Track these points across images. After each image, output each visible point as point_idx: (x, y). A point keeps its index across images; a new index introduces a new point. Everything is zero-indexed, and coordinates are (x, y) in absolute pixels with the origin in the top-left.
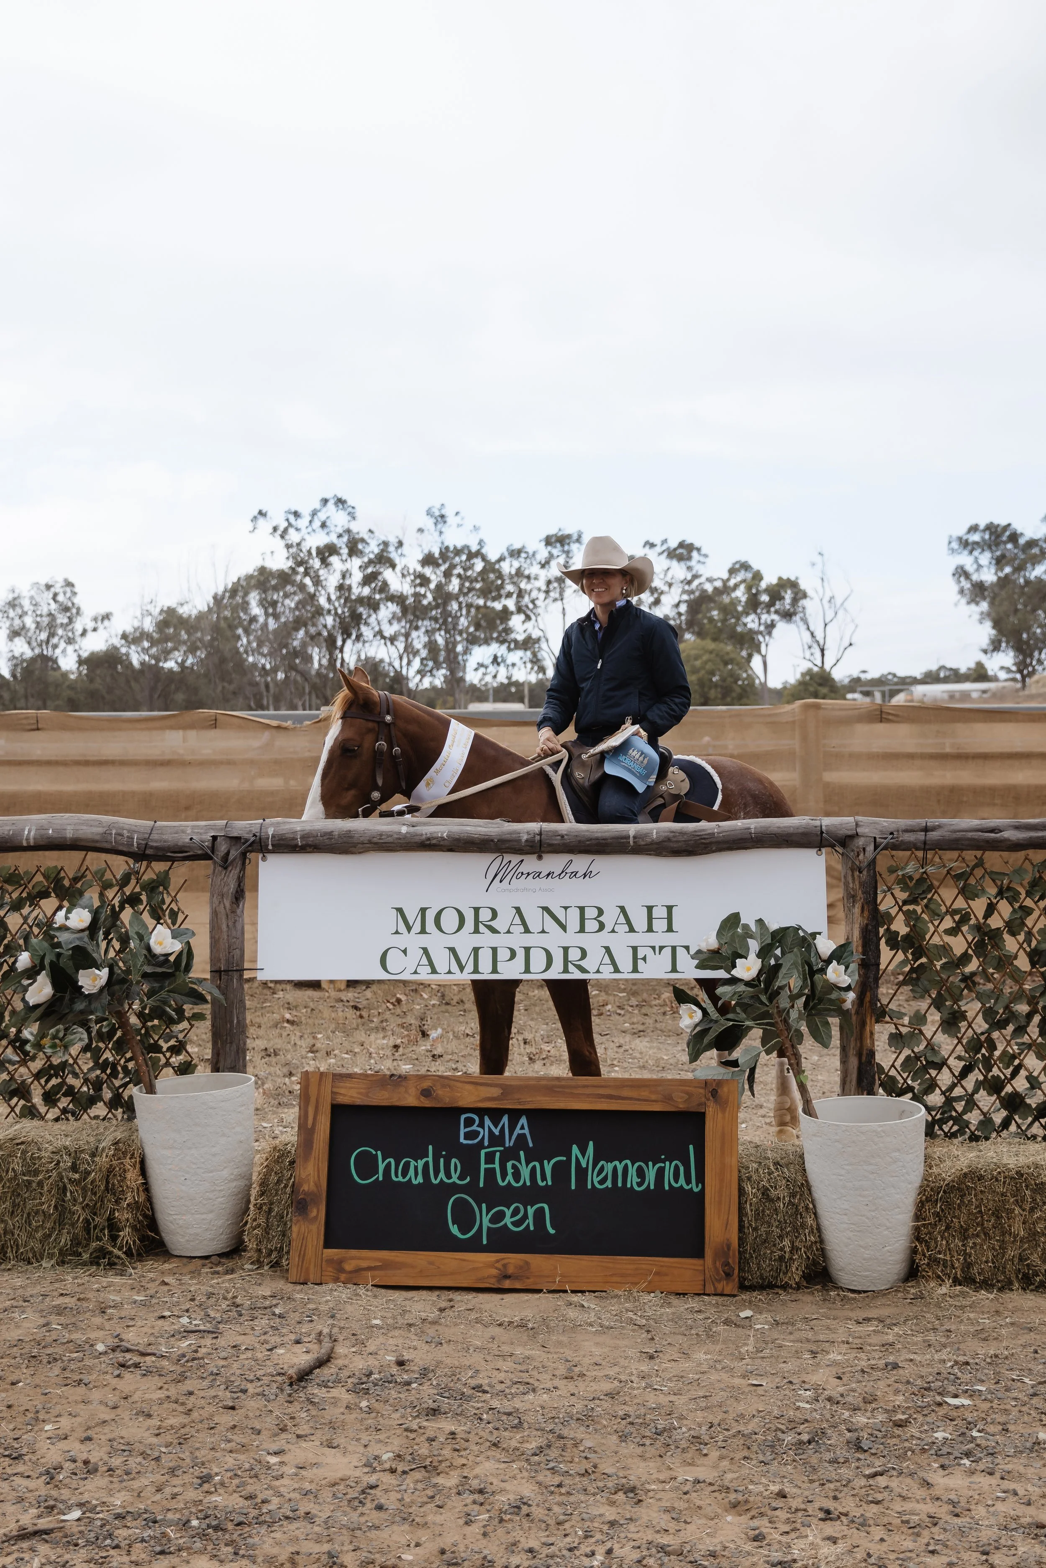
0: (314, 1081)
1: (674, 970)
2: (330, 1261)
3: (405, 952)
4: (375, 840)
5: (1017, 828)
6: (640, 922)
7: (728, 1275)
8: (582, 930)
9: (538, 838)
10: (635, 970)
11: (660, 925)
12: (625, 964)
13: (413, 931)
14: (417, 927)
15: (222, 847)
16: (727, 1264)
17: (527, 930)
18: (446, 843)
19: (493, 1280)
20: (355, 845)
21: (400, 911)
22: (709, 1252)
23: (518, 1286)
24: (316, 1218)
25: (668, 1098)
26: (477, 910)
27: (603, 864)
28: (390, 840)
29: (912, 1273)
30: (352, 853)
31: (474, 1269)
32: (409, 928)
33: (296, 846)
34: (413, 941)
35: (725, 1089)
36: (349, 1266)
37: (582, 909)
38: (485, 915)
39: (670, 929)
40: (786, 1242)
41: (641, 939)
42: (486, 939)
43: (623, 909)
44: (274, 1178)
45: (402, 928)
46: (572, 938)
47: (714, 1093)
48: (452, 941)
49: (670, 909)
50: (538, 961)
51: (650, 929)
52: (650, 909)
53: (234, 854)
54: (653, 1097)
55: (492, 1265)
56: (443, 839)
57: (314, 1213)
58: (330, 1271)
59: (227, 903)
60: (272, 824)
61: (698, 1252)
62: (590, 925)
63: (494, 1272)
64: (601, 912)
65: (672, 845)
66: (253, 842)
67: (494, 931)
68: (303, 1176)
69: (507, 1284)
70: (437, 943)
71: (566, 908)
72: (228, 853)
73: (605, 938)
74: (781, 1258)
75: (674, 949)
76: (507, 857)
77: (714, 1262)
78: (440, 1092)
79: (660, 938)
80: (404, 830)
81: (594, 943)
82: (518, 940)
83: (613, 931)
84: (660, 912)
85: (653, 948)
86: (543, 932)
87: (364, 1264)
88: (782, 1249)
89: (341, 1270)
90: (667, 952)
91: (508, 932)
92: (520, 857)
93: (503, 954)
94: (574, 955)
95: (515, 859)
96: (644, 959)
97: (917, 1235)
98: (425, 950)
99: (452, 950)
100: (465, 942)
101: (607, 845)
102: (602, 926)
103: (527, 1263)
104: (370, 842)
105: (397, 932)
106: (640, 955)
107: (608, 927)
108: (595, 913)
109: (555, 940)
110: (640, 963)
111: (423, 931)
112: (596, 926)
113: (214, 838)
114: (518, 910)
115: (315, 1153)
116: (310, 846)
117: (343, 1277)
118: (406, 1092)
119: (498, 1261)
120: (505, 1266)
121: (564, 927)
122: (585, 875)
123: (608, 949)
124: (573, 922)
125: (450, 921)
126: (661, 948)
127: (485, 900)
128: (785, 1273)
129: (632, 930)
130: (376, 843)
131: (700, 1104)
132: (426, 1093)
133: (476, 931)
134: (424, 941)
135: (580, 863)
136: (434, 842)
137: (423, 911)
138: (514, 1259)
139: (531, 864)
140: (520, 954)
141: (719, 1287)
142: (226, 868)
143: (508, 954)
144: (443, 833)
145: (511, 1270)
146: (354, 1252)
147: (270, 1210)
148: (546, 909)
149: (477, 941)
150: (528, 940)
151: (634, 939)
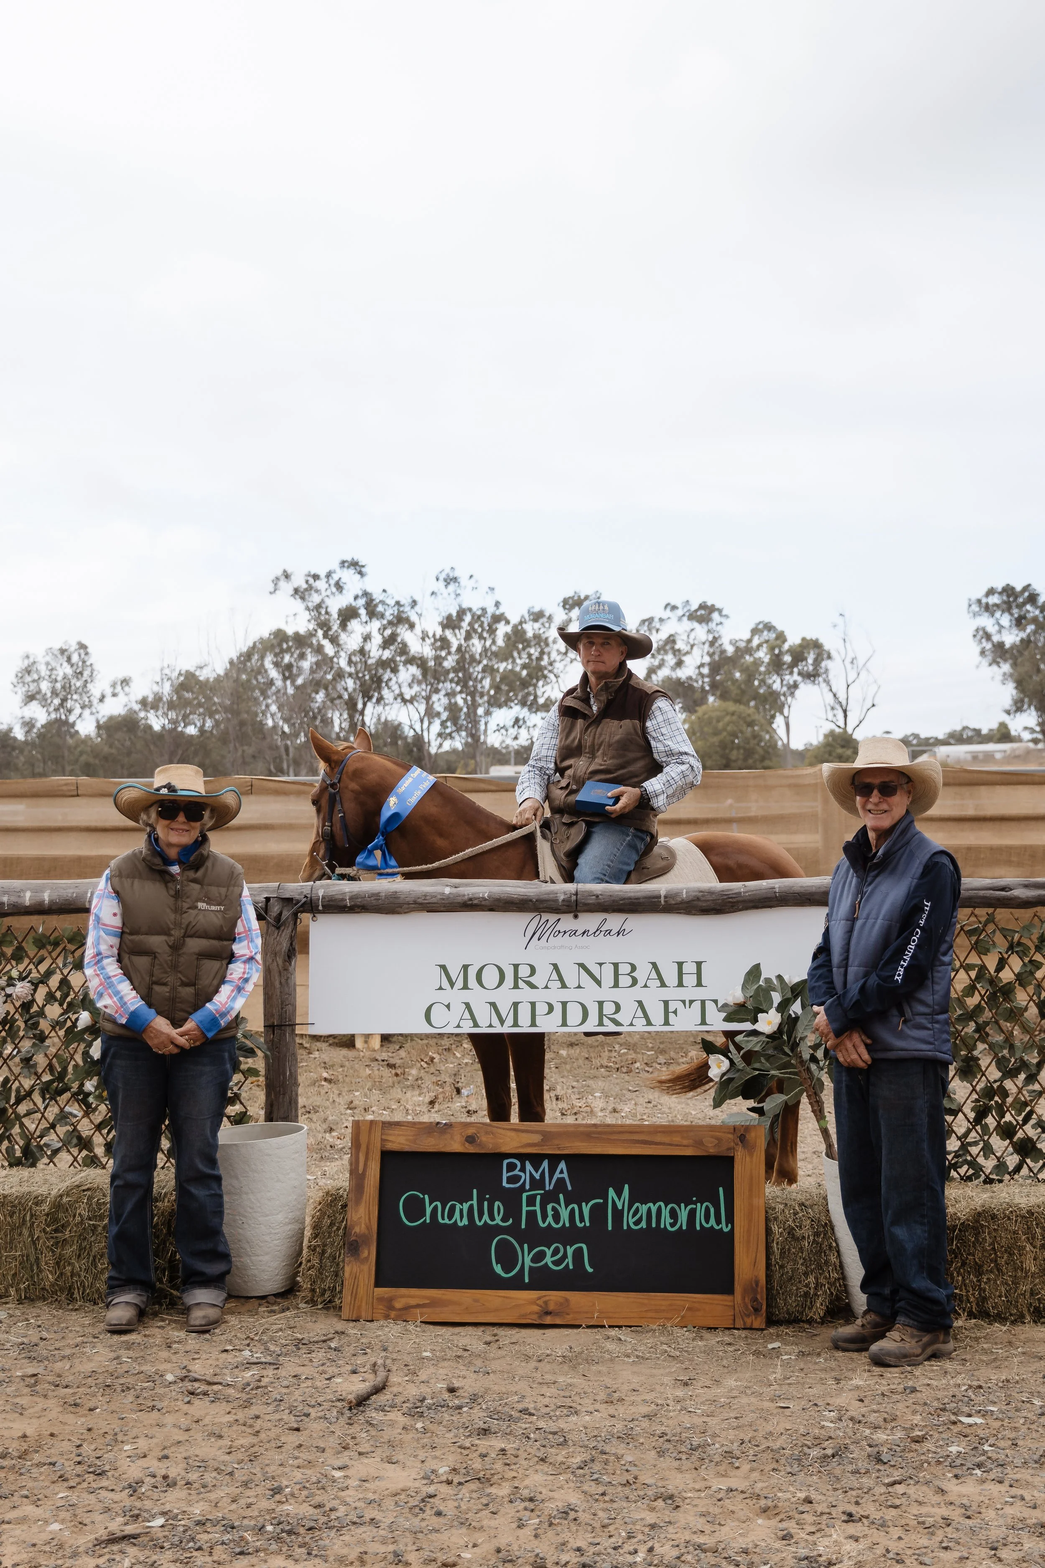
0: (364, 1129)
1: (703, 1022)
2: (381, 1299)
3: (448, 1006)
4: (420, 901)
5: (1026, 886)
6: (671, 977)
7: (757, 1310)
8: (616, 985)
9: (574, 898)
10: (667, 1023)
11: (690, 980)
12: (657, 1017)
13: (456, 987)
14: (460, 983)
15: (275, 908)
16: (755, 1300)
17: (564, 986)
18: (487, 903)
19: (535, 1317)
20: (400, 905)
21: (443, 967)
22: (738, 1288)
23: (558, 1321)
24: (367, 1259)
25: (699, 1143)
26: (516, 967)
27: (635, 922)
28: (434, 900)
30: (399, 913)
31: (517, 1306)
32: (452, 984)
33: (345, 906)
34: (456, 997)
35: (753, 1134)
36: (398, 1305)
37: (616, 966)
38: (524, 972)
39: (699, 984)
40: (811, 1279)
41: (672, 993)
42: (525, 994)
43: (654, 965)
44: (327, 1221)
45: (445, 984)
46: (607, 993)
47: (742, 1138)
48: (493, 996)
49: (699, 964)
50: (574, 1014)
51: (680, 984)
52: (680, 965)
53: (286, 914)
54: (685, 1142)
55: (534, 1302)
56: (484, 899)
57: (366, 1254)
58: (381, 1308)
59: (280, 961)
60: (322, 886)
61: (728, 1289)
62: (625, 981)
63: (536, 1308)
64: (634, 968)
65: (700, 904)
66: (305, 903)
67: (532, 986)
68: (355, 1218)
69: (548, 1320)
70: (478, 998)
71: (601, 964)
72: (280, 914)
73: (637, 993)
74: (806, 1294)
75: (703, 1002)
76: (545, 916)
77: (743, 1299)
78: (484, 1139)
79: (689, 992)
80: (447, 890)
81: (627, 997)
82: (556, 995)
83: (645, 986)
84: (690, 968)
85: (684, 1002)
86: (579, 987)
87: (413, 1302)
88: (807, 1286)
89: (391, 1308)
90: (697, 1006)
91: (546, 987)
92: (557, 917)
93: (542, 1009)
94: (609, 1009)
95: (552, 918)
96: (675, 1012)
98: (468, 1005)
99: (493, 1005)
100: (505, 997)
101: (639, 904)
102: (635, 982)
103: (567, 1300)
104: (415, 903)
105: (441, 988)
106: (671, 1009)
107: (641, 983)
108: (628, 969)
109: (591, 994)
110: (671, 1016)
111: (465, 987)
112: (629, 981)
113: (268, 899)
114: (556, 967)
115: (365, 1197)
116: (358, 907)
117: (393, 1314)
118: (452, 1138)
119: (539, 1298)
120: (546, 1303)
121: (599, 983)
122: (618, 933)
123: (640, 1003)
125: (490, 977)
126: (691, 1002)
127: (524, 957)
128: (810, 1308)
129: (663, 985)
130: (421, 904)
131: (729, 1149)
132: (471, 1139)
133: (516, 986)
134: (466, 995)
135: (614, 921)
136: (476, 902)
137: (465, 968)
138: (554, 1297)
139: (567, 922)
140: (558, 1008)
141: (748, 1321)
142: (278, 928)
143: (546, 1009)
144: (484, 893)
145: (551, 1307)
146: (403, 1291)
147: (324, 1252)
148: (582, 966)
149: (516, 996)
150: (565, 995)
151: (665, 993)
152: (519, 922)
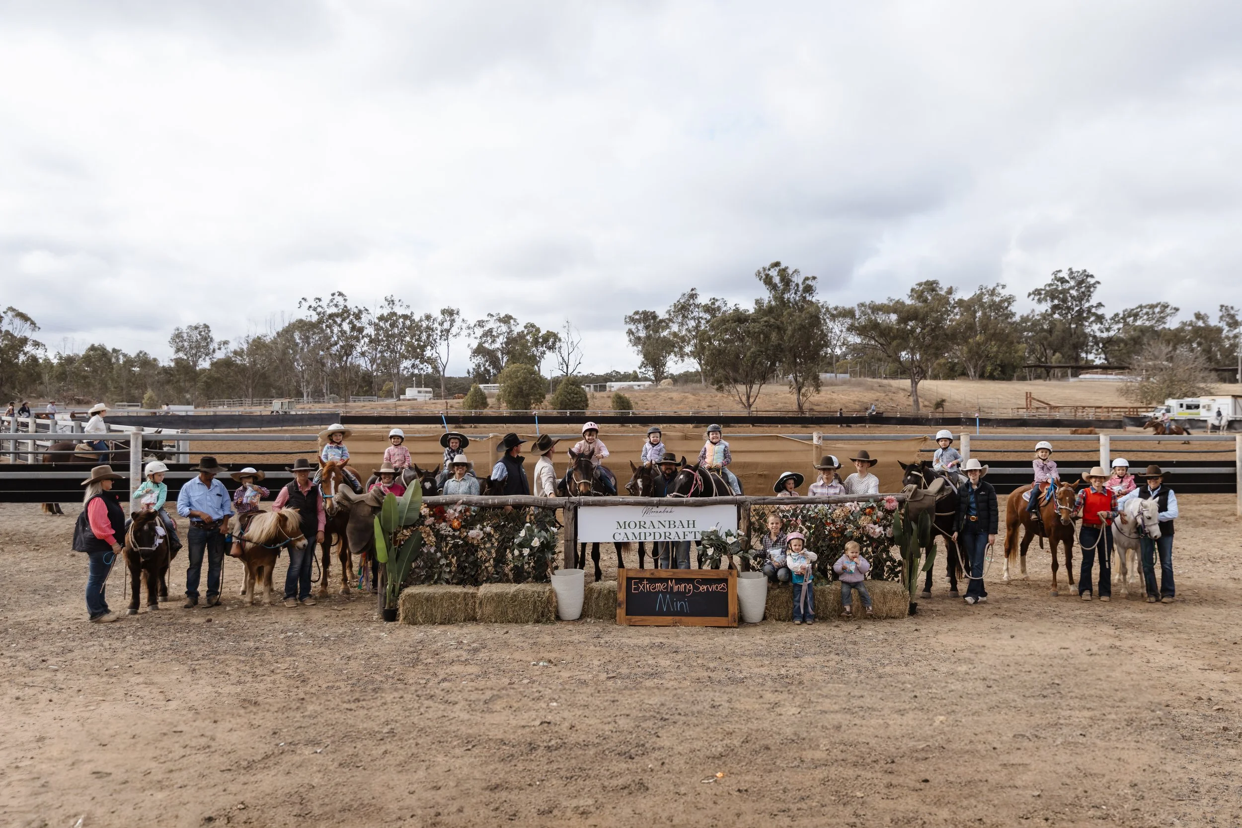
3: (620, 534)
4: (612, 503)
6: (686, 525)
8: (670, 527)
11: (691, 526)
14: (623, 527)
15: (568, 505)
17: (654, 528)
18: (633, 503)
20: (606, 504)
21: (618, 522)
26: (640, 522)
27: (675, 509)
28: (617, 503)
29: (765, 618)
30: (605, 506)
32: (621, 527)
33: (590, 505)
34: (622, 531)
37: (669, 522)
38: (642, 524)
39: (694, 527)
41: (686, 530)
42: (642, 530)
43: (681, 521)
45: (619, 527)
46: (667, 530)
48: (633, 531)
49: (694, 521)
50: (657, 536)
51: (688, 527)
52: (688, 521)
53: (572, 507)
59: (572, 520)
62: (672, 526)
64: (675, 522)
65: (696, 504)
66: (578, 504)
67: (645, 528)
70: (629, 531)
71: (665, 521)
72: (570, 507)
73: (676, 529)
75: (695, 532)
76: (647, 507)
79: (691, 529)
80: (621, 500)
81: (673, 531)
82: (652, 530)
84: (691, 522)
85: (689, 532)
86: (659, 528)
91: (649, 528)
92: (652, 507)
93: (648, 534)
94: (667, 534)
95: (649, 508)
97: (766, 608)
98: (625, 534)
99: (633, 533)
100: (637, 531)
101: (678, 504)
102: (675, 526)
105: (617, 529)
107: (677, 527)
108: (673, 523)
111: (625, 528)
113: (565, 502)
116: (593, 504)
121: (664, 527)
122: (671, 512)
123: (677, 533)
124: (667, 526)
125: (633, 525)
126: (692, 532)
127: (642, 519)
129: (683, 527)
133: (640, 528)
134: (625, 531)
135: (669, 508)
136: (629, 503)
137: (625, 522)
139: (655, 509)
140: (652, 534)
142: (571, 511)
144: (632, 501)
148: (659, 522)
149: (640, 531)
150: (654, 530)
151: (684, 530)
152: (640, 509)
